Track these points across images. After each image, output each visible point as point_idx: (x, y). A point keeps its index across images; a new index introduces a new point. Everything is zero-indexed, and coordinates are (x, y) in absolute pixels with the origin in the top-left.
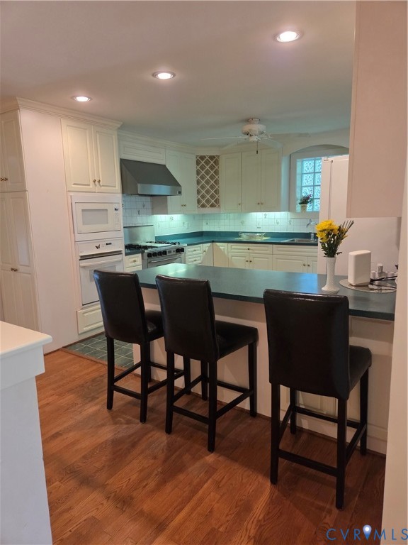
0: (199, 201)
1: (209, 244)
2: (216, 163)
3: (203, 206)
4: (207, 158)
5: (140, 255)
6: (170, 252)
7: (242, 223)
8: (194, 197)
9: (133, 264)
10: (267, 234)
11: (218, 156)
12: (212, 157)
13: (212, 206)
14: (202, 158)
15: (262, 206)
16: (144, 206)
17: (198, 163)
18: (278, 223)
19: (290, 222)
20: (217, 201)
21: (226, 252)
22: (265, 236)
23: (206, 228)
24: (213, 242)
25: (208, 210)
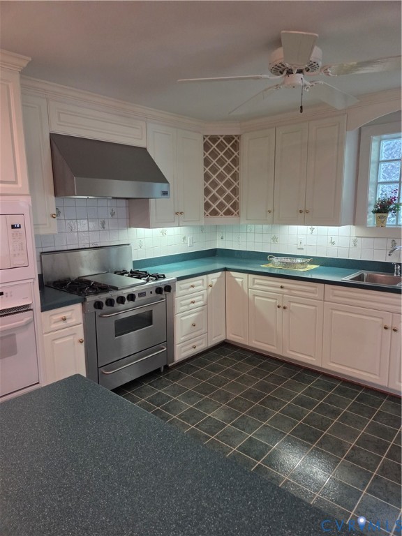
0: (207, 206)
1: (219, 274)
2: (236, 146)
3: (214, 213)
4: (222, 139)
5: (78, 307)
6: (142, 294)
7: (275, 239)
8: (201, 199)
9: (62, 324)
10: (314, 260)
11: (239, 137)
12: (229, 139)
13: (228, 213)
14: (214, 139)
15: (307, 216)
16: (112, 214)
17: (206, 147)
18: (333, 243)
19: (355, 242)
20: (235, 206)
21: (245, 289)
22: (311, 263)
23: (220, 245)
24: (225, 269)
25: (221, 219)
